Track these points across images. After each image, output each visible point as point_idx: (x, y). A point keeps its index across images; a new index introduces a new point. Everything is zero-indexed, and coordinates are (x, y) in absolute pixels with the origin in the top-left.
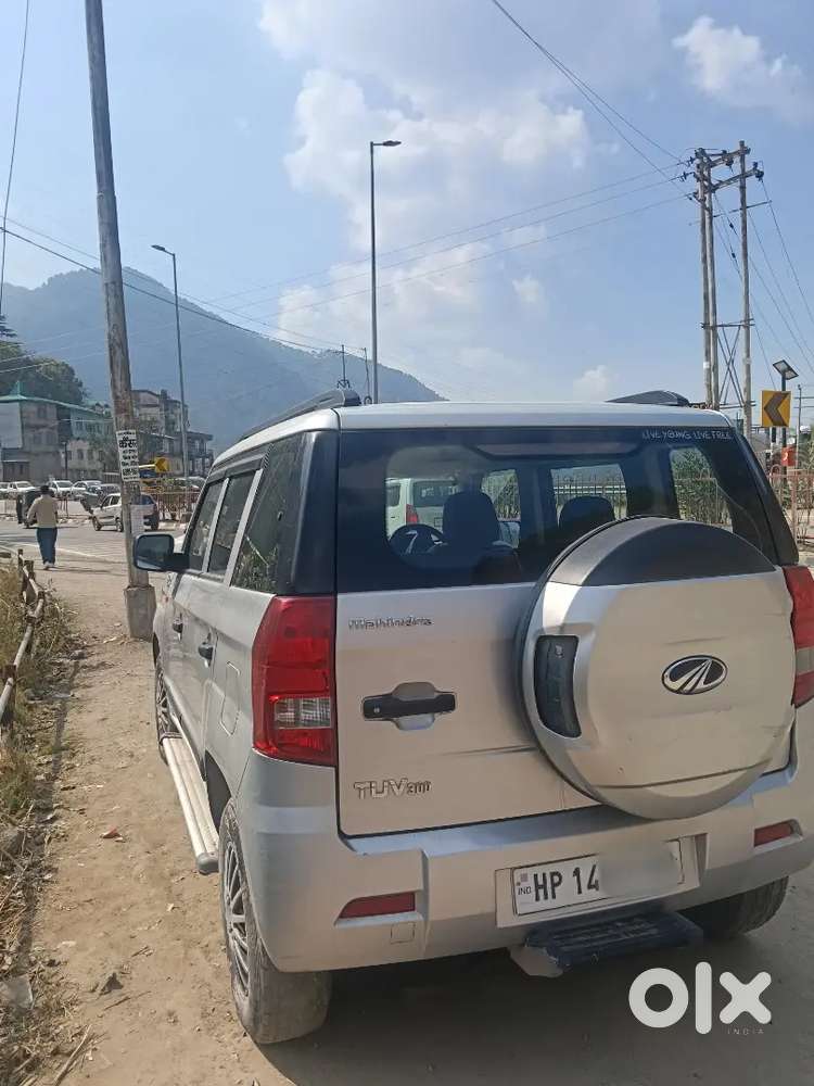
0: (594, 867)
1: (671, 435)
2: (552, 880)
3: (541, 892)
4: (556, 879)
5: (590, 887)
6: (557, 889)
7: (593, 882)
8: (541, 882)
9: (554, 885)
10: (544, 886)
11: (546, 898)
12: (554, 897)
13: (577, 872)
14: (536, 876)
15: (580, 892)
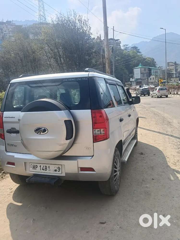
0: (44, 166)
1: (70, 80)
2: (36, 166)
3: (34, 168)
4: (37, 166)
5: (42, 169)
6: (36, 168)
7: (43, 169)
8: (34, 166)
9: (36, 167)
10: (34, 167)
11: (34, 169)
12: (36, 169)
13: (40, 166)
14: (33, 165)
15: (41, 170)
